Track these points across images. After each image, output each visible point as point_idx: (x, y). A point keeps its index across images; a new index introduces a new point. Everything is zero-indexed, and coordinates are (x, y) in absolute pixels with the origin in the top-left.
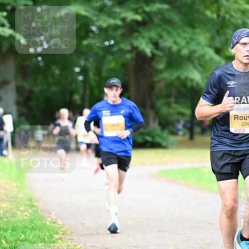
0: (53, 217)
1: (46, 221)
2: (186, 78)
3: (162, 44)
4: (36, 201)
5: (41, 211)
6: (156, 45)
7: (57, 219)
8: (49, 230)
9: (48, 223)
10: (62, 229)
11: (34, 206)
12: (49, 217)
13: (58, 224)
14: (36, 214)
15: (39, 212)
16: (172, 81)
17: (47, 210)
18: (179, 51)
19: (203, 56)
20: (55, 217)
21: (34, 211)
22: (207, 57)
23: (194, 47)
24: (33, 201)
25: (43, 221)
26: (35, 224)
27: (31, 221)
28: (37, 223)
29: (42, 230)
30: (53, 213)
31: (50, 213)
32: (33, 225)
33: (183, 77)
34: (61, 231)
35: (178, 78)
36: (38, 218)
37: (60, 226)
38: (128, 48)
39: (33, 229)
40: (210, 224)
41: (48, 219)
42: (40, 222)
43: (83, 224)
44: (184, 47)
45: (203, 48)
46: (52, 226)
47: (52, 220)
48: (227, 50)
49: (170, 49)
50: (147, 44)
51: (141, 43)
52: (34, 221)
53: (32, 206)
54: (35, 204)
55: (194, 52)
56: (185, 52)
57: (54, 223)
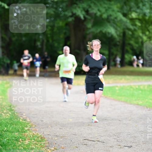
0: (24, 116)
1: (20, 119)
2: (106, 32)
3: (91, 11)
4: (14, 107)
5: (17, 113)
6: (87, 12)
7: (26, 118)
8: (22, 125)
9: (21, 120)
10: (29, 124)
11: (13, 110)
12: (22, 117)
13: (27, 121)
14: (14, 115)
15: (16, 113)
16: (97, 34)
17: (20, 112)
18: (101, 16)
19: (116, 18)
20: (25, 117)
21: (13, 113)
22: (119, 19)
23: (110, 12)
24: (12, 107)
25: (18, 119)
26: (13, 121)
27: (11, 119)
28: (14, 121)
29: (18, 125)
30: (24, 114)
31: (23, 114)
32: (12, 121)
33: (104, 31)
34: (29, 125)
35: (101, 32)
36: (15, 117)
37: (28, 122)
38: (70, 14)
39: (12, 124)
40: (119, 121)
41: (21, 118)
42: (16, 120)
43: (42, 121)
44: (104, 13)
45: (116, 13)
46: (23, 122)
47: (23, 119)
48: (131, 14)
49: (95, 14)
50: (81, 11)
51: (78, 11)
52: (13, 119)
53: (11, 110)
54: (13, 109)
55: (111, 15)
56: (105, 16)
57: (25, 120)
